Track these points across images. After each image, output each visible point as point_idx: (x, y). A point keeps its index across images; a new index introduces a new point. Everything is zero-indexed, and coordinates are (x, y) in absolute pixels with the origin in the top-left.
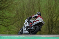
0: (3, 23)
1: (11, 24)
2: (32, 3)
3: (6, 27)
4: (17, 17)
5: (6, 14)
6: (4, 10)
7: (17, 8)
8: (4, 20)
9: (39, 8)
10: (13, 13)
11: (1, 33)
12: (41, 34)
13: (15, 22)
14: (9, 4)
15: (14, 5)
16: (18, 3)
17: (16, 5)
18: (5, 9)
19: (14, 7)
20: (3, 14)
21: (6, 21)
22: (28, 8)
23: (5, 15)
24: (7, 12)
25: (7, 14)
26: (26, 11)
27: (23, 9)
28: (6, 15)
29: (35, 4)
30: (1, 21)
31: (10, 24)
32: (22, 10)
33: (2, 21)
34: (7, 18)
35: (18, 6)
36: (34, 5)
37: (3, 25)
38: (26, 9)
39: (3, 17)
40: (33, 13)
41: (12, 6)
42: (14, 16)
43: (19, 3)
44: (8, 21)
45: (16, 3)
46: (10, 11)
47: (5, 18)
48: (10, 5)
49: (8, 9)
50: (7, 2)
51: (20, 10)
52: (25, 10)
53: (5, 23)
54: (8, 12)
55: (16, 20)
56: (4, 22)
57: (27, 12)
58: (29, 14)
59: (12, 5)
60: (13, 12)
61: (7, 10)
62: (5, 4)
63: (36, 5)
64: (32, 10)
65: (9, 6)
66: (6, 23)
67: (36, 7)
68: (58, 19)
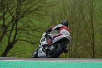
0: (29, 39)
2: (79, 4)
3: (33, 45)
5: (34, 22)
6: (31, 16)
8: (31, 32)
9: (91, 13)
10: (46, 21)
11: (26, 55)
12: (94, 58)
14: (39, 4)
15: (47, 7)
16: (54, 3)
17: (51, 7)
18: (33, 13)
19: (47, 10)
21: (33, 34)
22: (72, 12)
23: (31, 25)
24: (36, 19)
25: (36, 22)
26: (68, 17)
27: (63, 14)
28: (33, 24)
29: (84, 5)
30: (26, 35)
34: (35, 30)
35: (54, 8)
36: (82, 6)
37: (28, 42)
38: (68, 14)
39: (29, 27)
40: (81, 21)
41: (44, 8)
42: (47, 26)
43: (57, 3)
44: (37, 34)
45: (51, 3)
46: (40, 17)
47: (32, 30)
48: (40, 7)
49: (38, 13)
50: (35, 2)
51: (59, 14)
52: (66, 15)
53: (32, 38)
54: (38, 18)
56: (31, 36)
57: (70, 18)
58: (73, 23)
59: (44, 6)
60: (46, 18)
61: (35, 14)
62: (31, 5)
63: (87, 6)
64: (79, 15)
65: (39, 9)
66: (34, 38)
67: (86, 11)
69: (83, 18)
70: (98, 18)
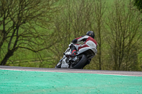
0: (31, 46)
1: (45, 47)
2: (86, 10)
4: (56, 36)
6: (34, 22)
7: (58, 18)
10: (49, 28)
11: (27, 63)
13: (53, 44)
14: (42, 10)
15: (51, 12)
16: (59, 9)
17: (55, 13)
18: (36, 18)
19: (51, 16)
20: (30, 28)
21: (35, 42)
22: (78, 19)
23: (34, 31)
25: (39, 29)
26: (74, 24)
28: (36, 31)
29: (91, 11)
30: (27, 42)
31: (43, 48)
32: (67, 22)
33: (29, 41)
34: (38, 37)
35: (59, 14)
36: (89, 13)
37: (29, 49)
38: (74, 21)
39: (31, 33)
40: (87, 29)
41: (48, 14)
43: (62, 9)
44: (39, 41)
45: (56, 9)
46: (44, 24)
47: (34, 37)
48: (43, 12)
49: (41, 19)
50: (38, 7)
51: (63, 21)
52: (72, 22)
53: (34, 46)
54: (41, 25)
55: (54, 40)
56: (33, 44)
57: (76, 26)
59: (48, 12)
60: (50, 25)
61: (38, 20)
62: (34, 10)
63: (94, 13)
64: (86, 23)
65: (42, 15)
66: (36, 46)
68: (133, 42)
69: (90, 26)
70: (106, 26)
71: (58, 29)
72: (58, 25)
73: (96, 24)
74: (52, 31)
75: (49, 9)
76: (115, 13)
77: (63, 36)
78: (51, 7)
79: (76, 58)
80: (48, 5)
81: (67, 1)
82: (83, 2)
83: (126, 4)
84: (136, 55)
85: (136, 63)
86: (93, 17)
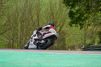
2: (28, 7)
4: (7, 25)
7: (9, 13)
9: (38, 14)
13: (6, 31)
17: (7, 9)
19: (4, 11)
22: (23, 13)
26: (20, 17)
29: (32, 8)
32: (15, 15)
40: (30, 20)
43: (12, 6)
45: (7, 6)
55: (6, 28)
60: (3, 18)
63: (35, 9)
68: (62, 29)
69: (32, 18)
70: (43, 18)
71: (9, 20)
72: (9, 17)
73: (36, 17)
74: (5, 22)
75: (3, 6)
76: (49, 9)
77: (12, 26)
78: (4, 5)
79: (43, 41)
80: (2, 3)
81: (15, 1)
82: (27, 1)
83: (57, 3)
84: (64, 38)
85: (65, 44)
86: (34, 12)
